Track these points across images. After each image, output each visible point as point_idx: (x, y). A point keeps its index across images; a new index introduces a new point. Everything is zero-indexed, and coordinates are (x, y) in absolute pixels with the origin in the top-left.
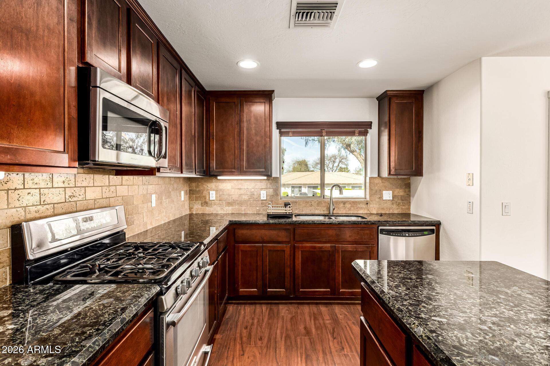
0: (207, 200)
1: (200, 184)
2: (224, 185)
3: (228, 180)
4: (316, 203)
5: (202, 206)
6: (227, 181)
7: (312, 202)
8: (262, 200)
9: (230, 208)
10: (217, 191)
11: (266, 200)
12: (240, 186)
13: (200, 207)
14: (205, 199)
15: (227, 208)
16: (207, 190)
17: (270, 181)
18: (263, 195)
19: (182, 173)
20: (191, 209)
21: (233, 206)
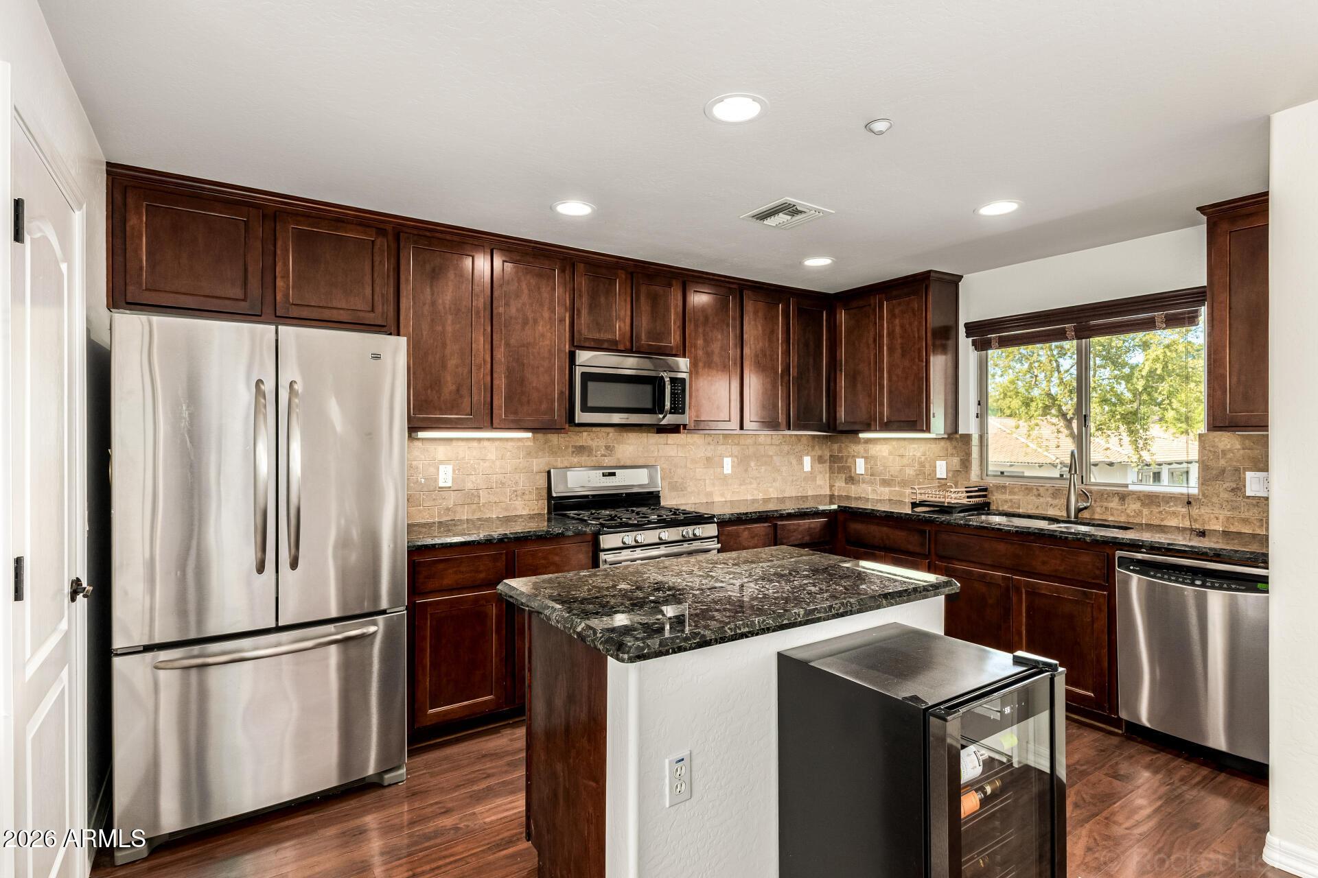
0: (853, 475)
1: (843, 445)
2: (877, 449)
3: (885, 439)
4: (1050, 492)
5: (846, 483)
6: (882, 441)
7: (1040, 488)
8: (939, 479)
9: (887, 490)
10: (866, 458)
11: (946, 479)
12: (902, 451)
13: (844, 485)
14: (850, 471)
15: (882, 489)
16: (854, 456)
17: (954, 443)
18: (941, 470)
19: (789, 429)
20: (831, 487)
21: (891, 487)
